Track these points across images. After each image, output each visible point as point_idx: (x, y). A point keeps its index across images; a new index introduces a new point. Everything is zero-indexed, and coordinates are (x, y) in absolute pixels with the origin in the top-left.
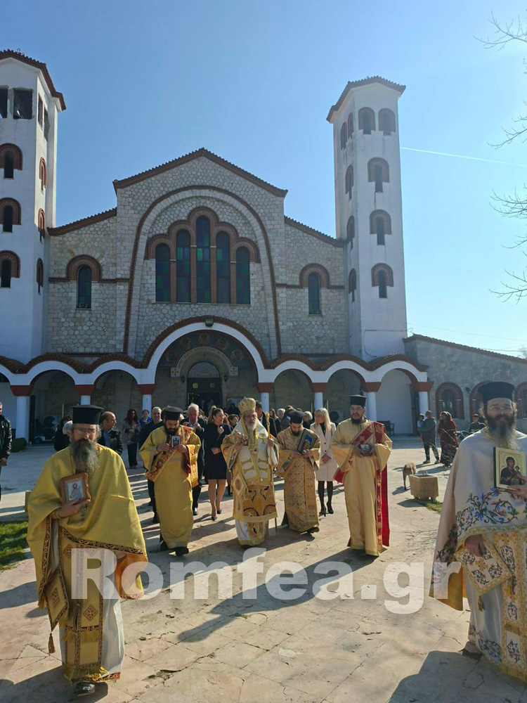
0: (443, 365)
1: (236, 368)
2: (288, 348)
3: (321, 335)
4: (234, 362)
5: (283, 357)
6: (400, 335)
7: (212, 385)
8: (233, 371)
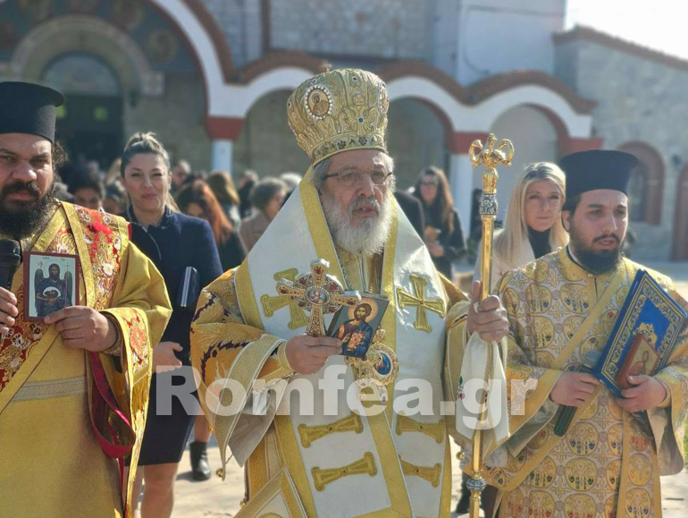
0: (631, 102)
1: (160, 78)
2: (287, 37)
3: (369, 9)
4: (155, 61)
5: (273, 57)
6: (548, 26)
7: (100, 114)
8: (151, 83)
